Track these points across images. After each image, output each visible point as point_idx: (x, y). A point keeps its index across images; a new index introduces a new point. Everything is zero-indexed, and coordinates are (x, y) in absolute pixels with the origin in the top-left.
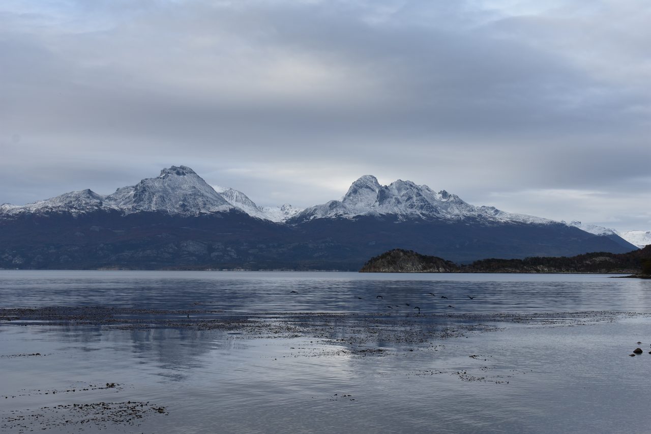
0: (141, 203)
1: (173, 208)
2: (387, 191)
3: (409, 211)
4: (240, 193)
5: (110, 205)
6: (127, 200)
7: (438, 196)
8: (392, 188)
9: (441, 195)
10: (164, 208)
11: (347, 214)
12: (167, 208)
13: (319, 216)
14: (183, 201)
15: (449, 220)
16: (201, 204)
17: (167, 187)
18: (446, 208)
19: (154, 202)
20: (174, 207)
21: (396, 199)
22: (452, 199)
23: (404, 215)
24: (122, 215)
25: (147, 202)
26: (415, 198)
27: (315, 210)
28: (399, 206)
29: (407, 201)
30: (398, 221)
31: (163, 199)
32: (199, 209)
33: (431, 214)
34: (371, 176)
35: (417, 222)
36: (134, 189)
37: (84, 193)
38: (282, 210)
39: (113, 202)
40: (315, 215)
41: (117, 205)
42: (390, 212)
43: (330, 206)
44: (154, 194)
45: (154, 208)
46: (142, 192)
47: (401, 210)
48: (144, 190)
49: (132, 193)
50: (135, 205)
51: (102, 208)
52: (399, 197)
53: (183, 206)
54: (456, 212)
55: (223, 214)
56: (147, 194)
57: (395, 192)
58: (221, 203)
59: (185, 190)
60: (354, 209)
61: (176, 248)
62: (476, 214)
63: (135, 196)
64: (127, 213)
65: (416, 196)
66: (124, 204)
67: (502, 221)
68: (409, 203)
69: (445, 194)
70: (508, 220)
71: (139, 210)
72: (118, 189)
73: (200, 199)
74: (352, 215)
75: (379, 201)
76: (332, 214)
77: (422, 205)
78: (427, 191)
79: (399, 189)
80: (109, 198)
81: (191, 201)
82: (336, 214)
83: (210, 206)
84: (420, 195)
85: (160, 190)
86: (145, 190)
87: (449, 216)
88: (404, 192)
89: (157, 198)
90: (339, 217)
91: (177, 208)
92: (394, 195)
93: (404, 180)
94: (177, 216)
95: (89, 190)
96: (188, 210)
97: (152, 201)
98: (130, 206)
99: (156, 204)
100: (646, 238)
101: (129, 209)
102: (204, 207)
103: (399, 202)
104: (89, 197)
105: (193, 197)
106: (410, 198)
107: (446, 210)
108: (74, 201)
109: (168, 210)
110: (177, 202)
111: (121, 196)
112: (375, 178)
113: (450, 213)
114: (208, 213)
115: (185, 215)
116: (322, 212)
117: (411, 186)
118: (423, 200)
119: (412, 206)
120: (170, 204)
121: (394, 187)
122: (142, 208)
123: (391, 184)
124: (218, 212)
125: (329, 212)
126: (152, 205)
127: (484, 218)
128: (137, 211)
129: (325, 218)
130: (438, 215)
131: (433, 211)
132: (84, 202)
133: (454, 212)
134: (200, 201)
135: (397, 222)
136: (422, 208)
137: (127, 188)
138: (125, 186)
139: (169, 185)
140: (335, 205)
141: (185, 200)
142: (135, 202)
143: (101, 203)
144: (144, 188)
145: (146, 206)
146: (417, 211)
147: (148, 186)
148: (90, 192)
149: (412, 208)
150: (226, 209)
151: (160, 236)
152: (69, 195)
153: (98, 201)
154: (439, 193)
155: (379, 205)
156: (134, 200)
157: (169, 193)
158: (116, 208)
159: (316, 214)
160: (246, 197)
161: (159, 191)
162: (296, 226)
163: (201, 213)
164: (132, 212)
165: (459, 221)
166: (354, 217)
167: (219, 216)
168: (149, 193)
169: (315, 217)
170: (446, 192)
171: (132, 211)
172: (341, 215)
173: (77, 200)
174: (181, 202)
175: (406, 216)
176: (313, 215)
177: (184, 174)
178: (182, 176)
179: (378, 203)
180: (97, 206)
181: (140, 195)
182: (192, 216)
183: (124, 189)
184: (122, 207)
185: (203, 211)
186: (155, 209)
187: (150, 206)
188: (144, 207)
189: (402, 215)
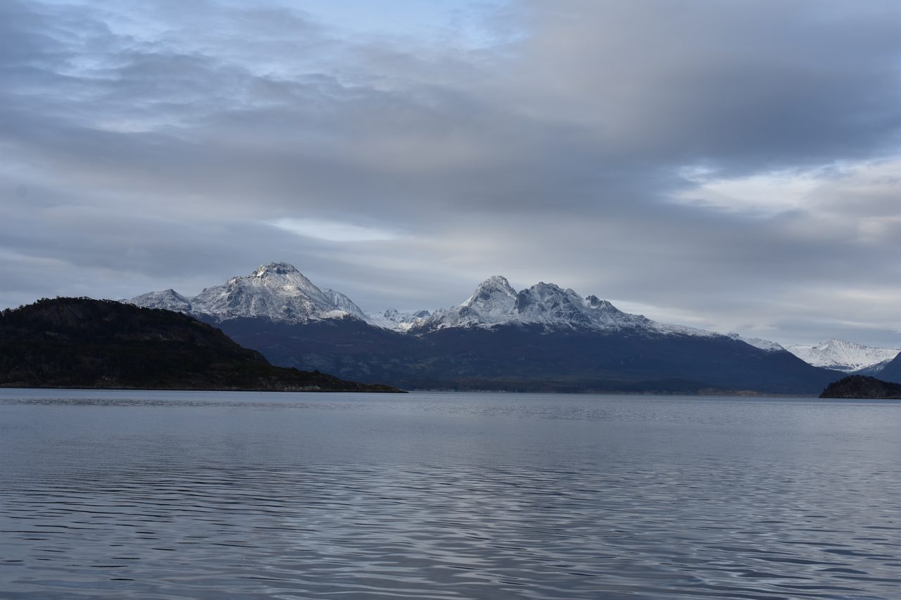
0: (238, 306)
1: (275, 314)
2: (528, 296)
3: (556, 320)
4: (342, 295)
5: (200, 309)
6: (220, 303)
7: (586, 303)
8: (534, 292)
9: (589, 301)
10: (265, 313)
11: (482, 323)
12: (268, 313)
13: (448, 325)
14: (287, 305)
15: (603, 331)
16: (309, 309)
17: (268, 289)
18: (597, 317)
19: (253, 306)
20: (277, 312)
21: (540, 305)
22: (603, 306)
23: (550, 325)
24: (217, 321)
25: (244, 306)
26: (562, 305)
27: (443, 317)
28: (544, 314)
29: (552, 308)
30: (544, 332)
31: (263, 302)
32: (307, 315)
33: (582, 324)
34: (500, 277)
35: (567, 334)
36: (226, 290)
37: (167, 295)
38: (385, 316)
39: (201, 306)
40: (444, 324)
41: (208, 308)
42: (534, 321)
43: (460, 313)
44: (252, 296)
45: (253, 313)
46: (238, 293)
47: (546, 318)
48: (240, 292)
49: (225, 294)
50: (230, 309)
51: (192, 312)
52: (543, 303)
53: (288, 311)
54: (611, 321)
55: (337, 320)
56: (244, 296)
57: (538, 297)
58: (332, 308)
59: (288, 291)
60: (489, 317)
61: (298, 362)
62: (633, 324)
63: (229, 298)
64: (222, 319)
65: (564, 303)
66: (217, 308)
67: (665, 333)
68: (555, 311)
69: (594, 300)
70: (670, 331)
71: (236, 315)
72: (205, 290)
73: (308, 302)
74: (489, 325)
75: (519, 308)
76: (464, 323)
77: (571, 313)
78: (572, 296)
79: (542, 294)
80: (195, 300)
81: (296, 304)
82: (470, 323)
83: (320, 312)
84: (568, 301)
85: (259, 291)
86: (242, 292)
87: (602, 327)
88: (548, 298)
89: (256, 302)
90: (474, 327)
91: (281, 314)
92: (536, 301)
93: (547, 282)
94: (282, 323)
95: (172, 290)
96: (294, 316)
97: (250, 304)
98: (225, 311)
99: (255, 308)
100: (813, 354)
101: (224, 315)
102: (313, 313)
103: (543, 309)
104: (174, 300)
105: (299, 300)
106: (556, 305)
107: (598, 319)
108: (157, 304)
109: (271, 316)
110: (279, 307)
111: (210, 298)
112: (506, 280)
113: (603, 323)
114: (318, 319)
115: (291, 322)
116: (451, 320)
117: (555, 290)
118: (571, 307)
119: (559, 314)
120: (271, 308)
121: (536, 291)
122: (238, 313)
123: (533, 288)
124: (330, 319)
125: (459, 321)
126: (251, 310)
127: (644, 330)
128: (234, 317)
129: (457, 328)
130: (591, 326)
131: (584, 320)
132: (169, 305)
133: (608, 323)
134: (307, 305)
135: (544, 334)
136: (571, 316)
137: (217, 288)
138: (212, 286)
139: (268, 286)
140: (466, 312)
141: (289, 304)
142: (230, 305)
143: (190, 307)
144: (240, 288)
145: (244, 311)
146: (566, 320)
147: (244, 287)
148: (173, 293)
149: (559, 316)
150: (338, 315)
151: (272, 347)
152: (150, 296)
153: (187, 304)
154: (587, 299)
155: (519, 312)
156: (228, 303)
157: (270, 296)
158: (208, 313)
159: (445, 322)
160: (350, 301)
161: (257, 293)
162: (422, 336)
163: (309, 320)
164: (228, 318)
165: (615, 332)
166: (492, 327)
167: (332, 324)
168: (247, 295)
169: (443, 326)
170: (596, 298)
171: (228, 316)
172: (477, 324)
173: (160, 302)
174: (285, 307)
175: (553, 326)
176: (440, 323)
177: (285, 272)
178: (283, 275)
179: (517, 310)
180: (185, 310)
181: (235, 298)
182: (300, 324)
183: (213, 289)
184: (215, 311)
185: (312, 317)
186: (255, 315)
187: (249, 310)
188: (242, 311)
189: (548, 325)
